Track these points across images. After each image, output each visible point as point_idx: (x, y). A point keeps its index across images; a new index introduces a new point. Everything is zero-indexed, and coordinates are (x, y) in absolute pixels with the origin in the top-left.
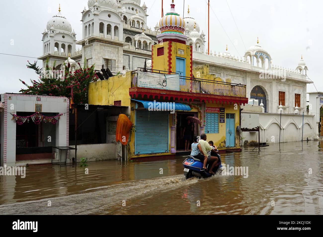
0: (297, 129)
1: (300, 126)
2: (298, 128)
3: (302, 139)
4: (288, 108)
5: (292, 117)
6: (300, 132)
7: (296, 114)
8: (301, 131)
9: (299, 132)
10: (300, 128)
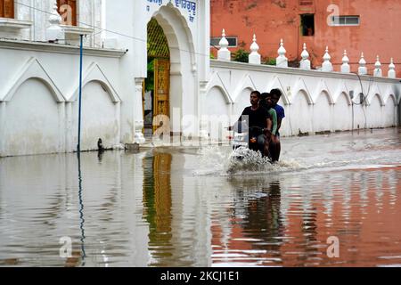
0: (58, 102)
1: (69, 93)
2: (61, 99)
3: (78, 146)
4: (28, 30)
5: (35, 55)
6: (70, 115)
7: (50, 42)
8: (72, 111)
9: (66, 115)
10: (68, 99)
